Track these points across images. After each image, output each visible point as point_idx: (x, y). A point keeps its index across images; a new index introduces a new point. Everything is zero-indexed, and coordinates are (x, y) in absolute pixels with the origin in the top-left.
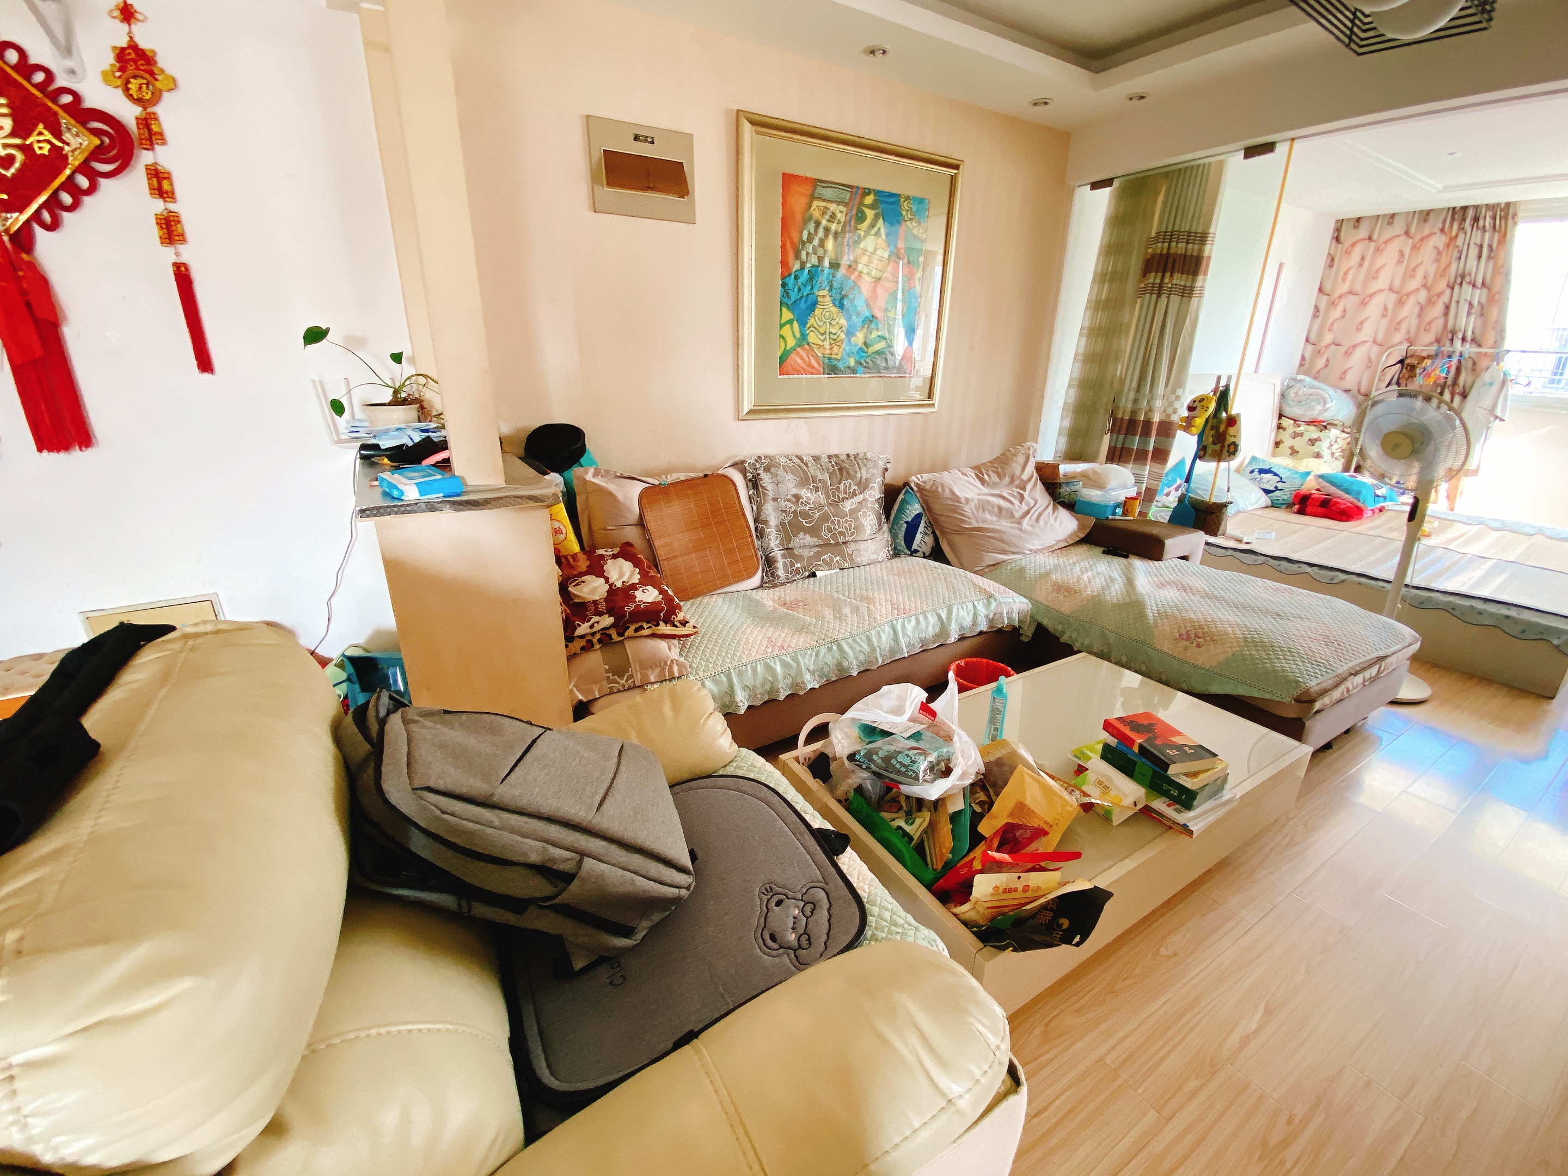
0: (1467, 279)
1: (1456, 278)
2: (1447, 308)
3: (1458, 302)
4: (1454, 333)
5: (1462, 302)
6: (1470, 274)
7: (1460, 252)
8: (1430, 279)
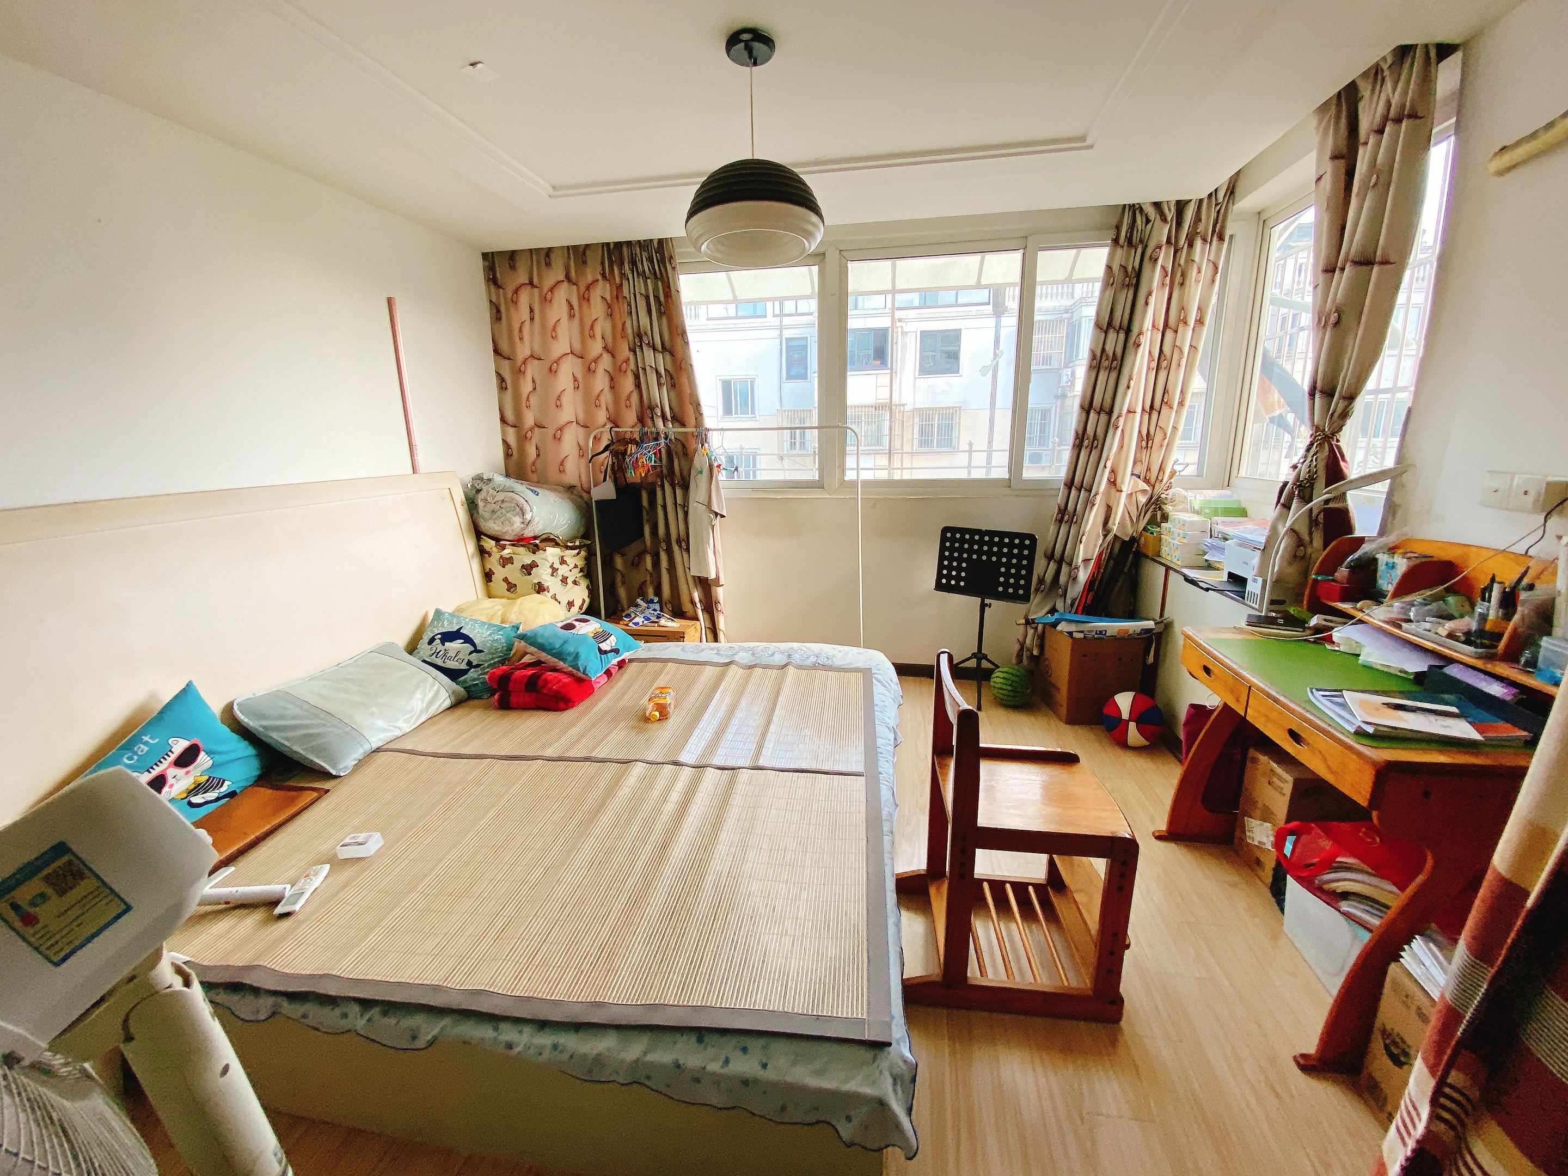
0: (645, 340)
1: (634, 338)
2: (637, 377)
3: (644, 369)
4: (652, 408)
5: (648, 368)
6: (646, 334)
7: (629, 305)
8: (609, 339)
